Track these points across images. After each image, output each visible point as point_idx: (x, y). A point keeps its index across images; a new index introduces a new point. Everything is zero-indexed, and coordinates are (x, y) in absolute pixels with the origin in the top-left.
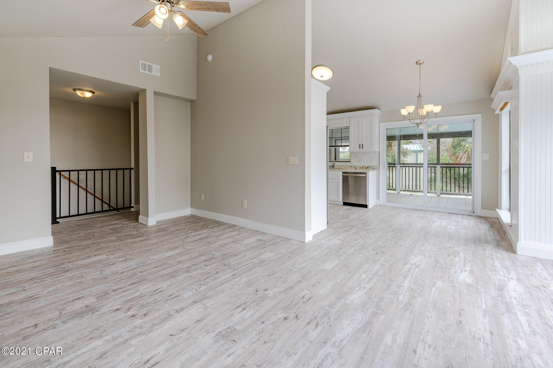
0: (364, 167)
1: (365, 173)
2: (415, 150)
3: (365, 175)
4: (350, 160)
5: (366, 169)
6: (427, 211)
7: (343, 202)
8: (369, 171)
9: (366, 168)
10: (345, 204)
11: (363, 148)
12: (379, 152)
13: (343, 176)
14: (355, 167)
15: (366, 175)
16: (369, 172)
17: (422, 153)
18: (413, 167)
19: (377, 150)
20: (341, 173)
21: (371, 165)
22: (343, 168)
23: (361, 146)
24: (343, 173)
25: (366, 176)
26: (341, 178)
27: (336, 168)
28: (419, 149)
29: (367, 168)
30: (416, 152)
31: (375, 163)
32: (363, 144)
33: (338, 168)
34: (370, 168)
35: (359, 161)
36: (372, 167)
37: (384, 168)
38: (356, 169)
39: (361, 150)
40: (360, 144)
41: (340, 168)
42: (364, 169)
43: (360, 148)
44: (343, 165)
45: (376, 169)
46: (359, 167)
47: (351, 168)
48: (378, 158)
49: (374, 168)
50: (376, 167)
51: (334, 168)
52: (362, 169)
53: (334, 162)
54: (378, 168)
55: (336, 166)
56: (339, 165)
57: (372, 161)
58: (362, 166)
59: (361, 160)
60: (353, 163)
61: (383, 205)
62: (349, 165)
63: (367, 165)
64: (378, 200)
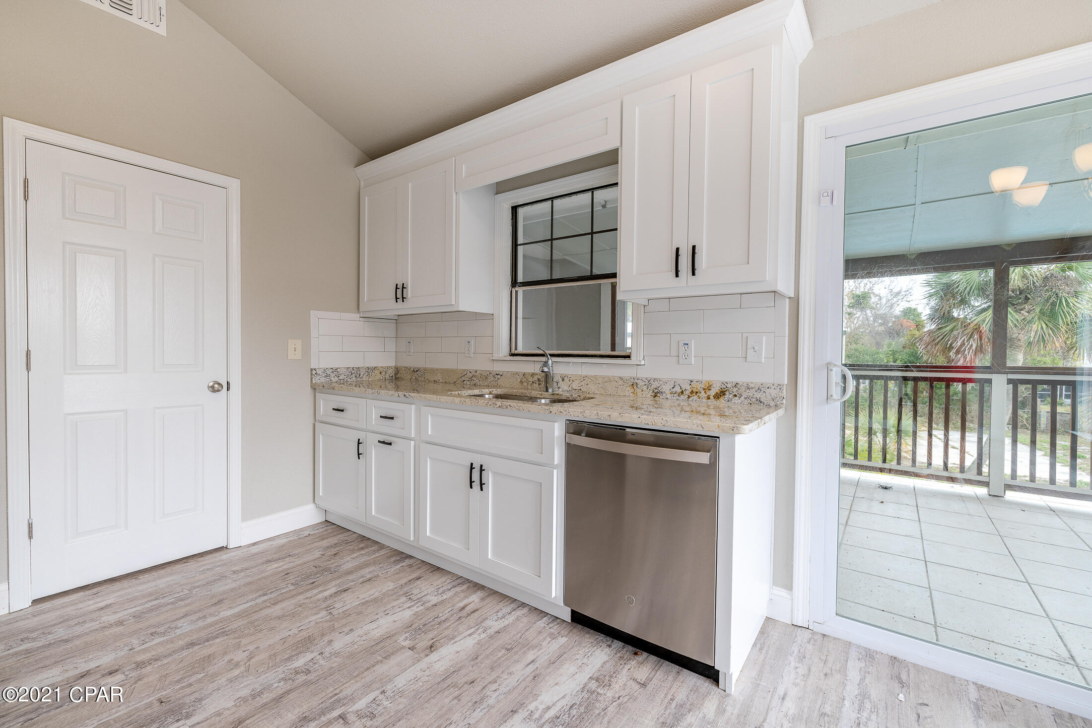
0: (699, 387)
1: (709, 444)
3: (703, 458)
5: (712, 402)
7: (572, 610)
8: (735, 431)
9: (712, 393)
10: (583, 622)
11: (694, 274)
12: (795, 302)
13: (570, 449)
14: (655, 385)
15: (715, 458)
16: (738, 438)
19: (783, 285)
21: (742, 379)
23: (685, 261)
25: (714, 463)
26: (558, 456)
29: (718, 398)
32: (694, 247)
33: (570, 389)
34: (735, 396)
35: (674, 353)
36: (750, 393)
37: (828, 398)
38: (657, 398)
39: (686, 284)
40: (678, 249)
41: (581, 389)
42: (705, 400)
43: (677, 276)
44: (595, 376)
45: (777, 407)
46: (674, 390)
47: (632, 390)
48: (787, 338)
49: (758, 395)
50: (775, 392)
51: (550, 390)
52: (691, 403)
53: (548, 359)
54: (784, 401)
55: (561, 380)
56: (576, 375)
57: (750, 352)
58: (691, 382)
59: (686, 346)
60: (643, 363)
61: (817, 628)
62: (621, 378)
63: (718, 377)
64: (782, 593)
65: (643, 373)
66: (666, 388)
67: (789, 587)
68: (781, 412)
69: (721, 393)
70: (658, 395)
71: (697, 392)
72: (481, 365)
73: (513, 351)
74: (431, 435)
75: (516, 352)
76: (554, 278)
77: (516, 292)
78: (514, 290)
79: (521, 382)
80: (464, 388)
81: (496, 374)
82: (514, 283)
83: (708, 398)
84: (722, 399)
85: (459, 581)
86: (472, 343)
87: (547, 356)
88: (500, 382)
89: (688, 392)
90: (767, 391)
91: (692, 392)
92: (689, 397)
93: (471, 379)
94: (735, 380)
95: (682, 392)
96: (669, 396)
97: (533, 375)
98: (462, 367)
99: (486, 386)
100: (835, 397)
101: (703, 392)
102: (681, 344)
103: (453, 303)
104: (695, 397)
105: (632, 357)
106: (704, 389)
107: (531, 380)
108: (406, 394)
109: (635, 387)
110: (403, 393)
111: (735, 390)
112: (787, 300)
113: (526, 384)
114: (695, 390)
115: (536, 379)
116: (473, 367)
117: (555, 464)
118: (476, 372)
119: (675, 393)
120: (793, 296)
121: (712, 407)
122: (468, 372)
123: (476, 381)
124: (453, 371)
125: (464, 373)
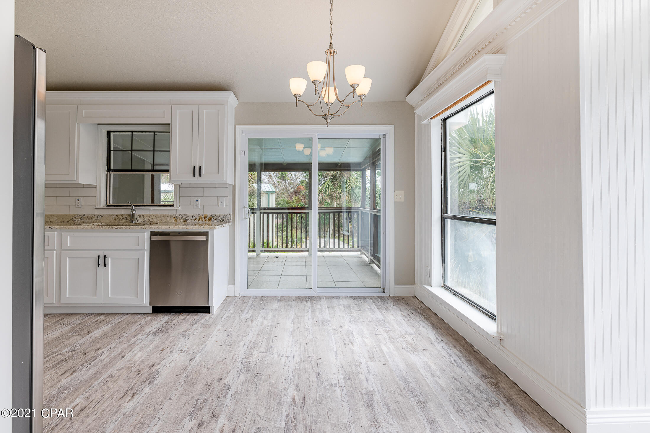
0: (202, 217)
1: (206, 233)
2: (267, 190)
3: (204, 238)
4: (172, 203)
5: (207, 222)
6: (320, 298)
7: (153, 307)
8: (214, 228)
9: (207, 219)
10: (157, 310)
11: (200, 176)
12: (234, 186)
13: (152, 242)
14: (184, 217)
15: (208, 237)
16: (215, 231)
17: (274, 194)
18: (273, 213)
19: (230, 181)
20: (147, 235)
21: (218, 213)
22: (155, 220)
23: (197, 171)
24: (153, 234)
25: (207, 241)
26: (147, 246)
27: (140, 220)
28: (271, 190)
29: (209, 220)
30: (268, 193)
31: (225, 209)
32: (200, 167)
33: (144, 221)
34: (215, 219)
35: (192, 204)
36: (220, 218)
37: (244, 218)
38: (185, 222)
39: (197, 180)
40: (194, 167)
41: (149, 221)
42: (204, 222)
43: (194, 176)
44: (157, 215)
45: (229, 222)
46: (193, 218)
47: (175, 220)
48: (232, 198)
49: (223, 219)
50: (228, 217)
51: (134, 222)
52: (199, 223)
53: (133, 207)
54: (231, 220)
55: (139, 217)
56: (147, 215)
57: (220, 203)
58: (199, 215)
59: (197, 201)
60: (179, 208)
61: (242, 295)
62: (169, 215)
63: (209, 212)
64: (232, 286)
65: (179, 213)
66: (189, 218)
67: (234, 284)
68: (230, 224)
69: (211, 219)
70: (186, 221)
71: (201, 219)
72: (88, 211)
73: (108, 204)
74: (69, 246)
75: (110, 204)
76: (133, 169)
77: (110, 174)
78: (109, 173)
79: (115, 219)
80: (75, 224)
81: (99, 216)
82: (109, 170)
83: (206, 221)
84: (210, 221)
85: (87, 316)
86: (81, 200)
87: (132, 206)
88: (101, 220)
89: (198, 219)
90: (226, 217)
91: (200, 219)
92: (198, 221)
93: (81, 219)
94: (215, 214)
95: (196, 219)
96: (190, 221)
97: (122, 215)
98: (72, 213)
99: (92, 222)
100: (246, 218)
101: (204, 219)
102: (195, 200)
103: (75, 180)
104: (201, 221)
105: (175, 206)
106: (204, 218)
107: (121, 218)
108: (50, 227)
109: (176, 218)
110: (49, 227)
111: (215, 217)
112: (232, 186)
113: (118, 220)
114: (200, 218)
115: (124, 217)
116: (82, 213)
117: (145, 249)
118: (84, 215)
119: (193, 220)
120: (234, 184)
121: (207, 224)
122: (78, 215)
123: (84, 220)
124: (66, 215)
125: (75, 216)
